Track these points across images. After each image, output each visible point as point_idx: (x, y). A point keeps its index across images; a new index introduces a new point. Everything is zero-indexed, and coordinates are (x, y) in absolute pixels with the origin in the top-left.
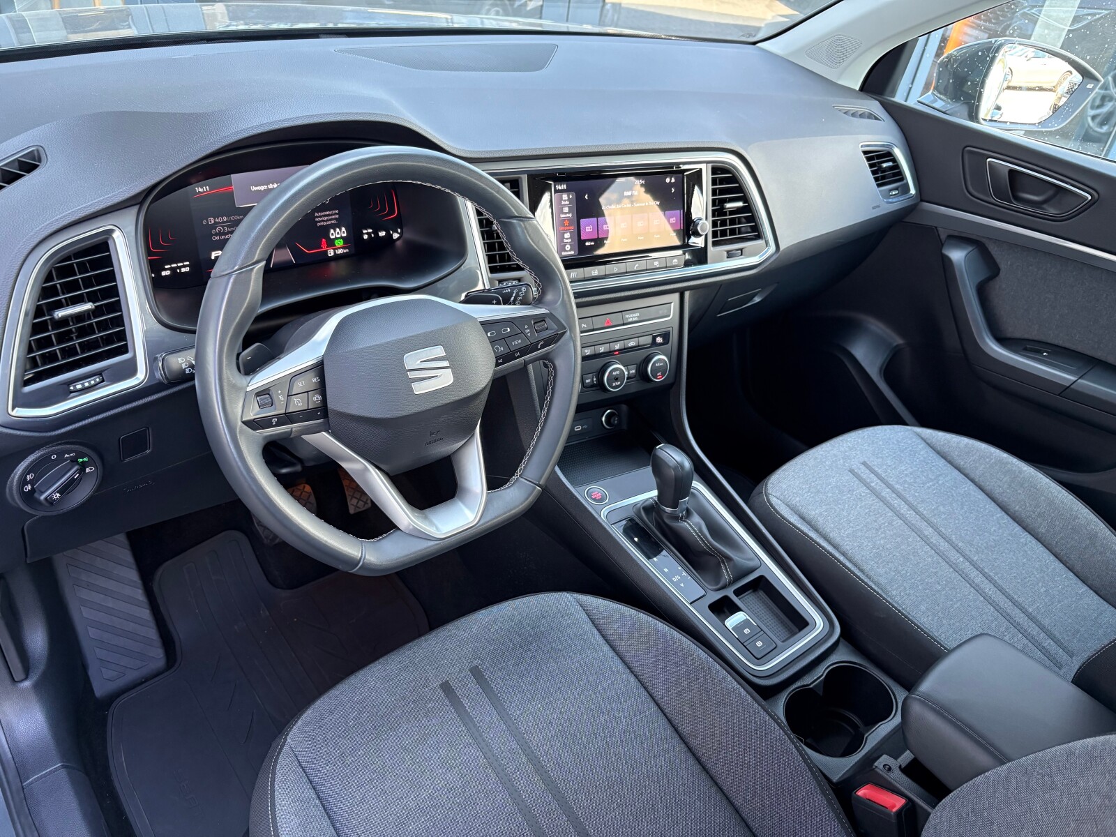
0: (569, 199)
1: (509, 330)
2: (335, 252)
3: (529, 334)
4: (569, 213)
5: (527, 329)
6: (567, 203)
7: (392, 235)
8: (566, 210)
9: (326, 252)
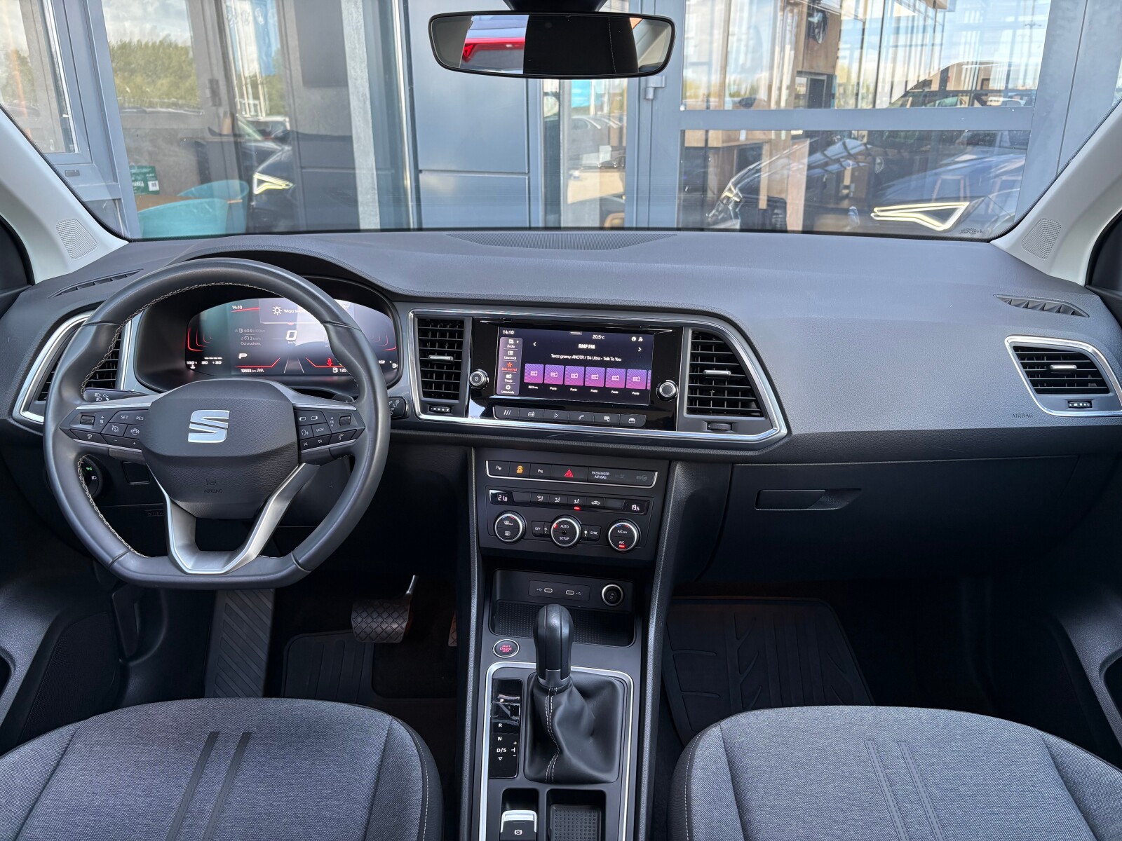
0: (515, 344)
1: (317, 418)
2: (339, 370)
3: (332, 425)
4: (513, 356)
5: (332, 420)
6: (513, 347)
7: (391, 365)
8: (511, 353)
9: (332, 369)
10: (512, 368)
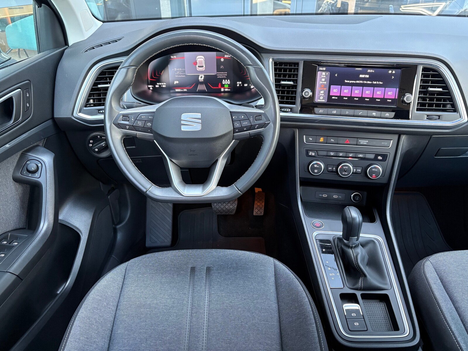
0: (326, 75)
1: (243, 117)
2: (224, 90)
3: (252, 121)
4: (325, 81)
5: (252, 118)
6: (325, 76)
7: (250, 86)
8: (323, 80)
9: (220, 89)
10: (324, 88)
